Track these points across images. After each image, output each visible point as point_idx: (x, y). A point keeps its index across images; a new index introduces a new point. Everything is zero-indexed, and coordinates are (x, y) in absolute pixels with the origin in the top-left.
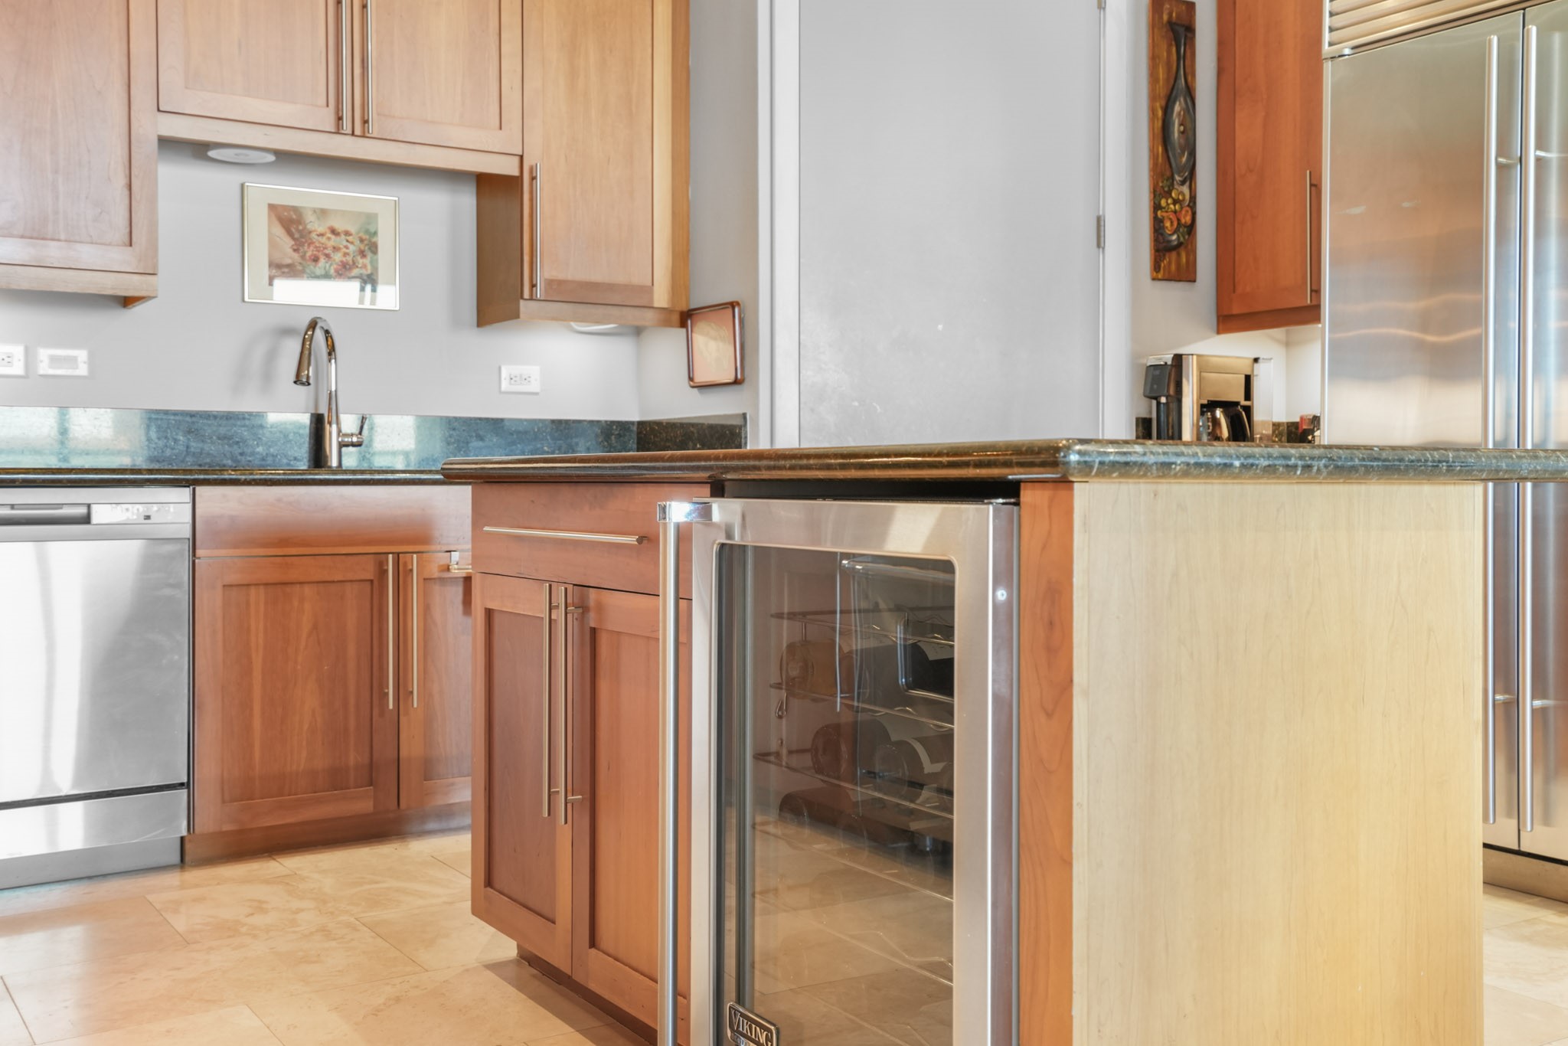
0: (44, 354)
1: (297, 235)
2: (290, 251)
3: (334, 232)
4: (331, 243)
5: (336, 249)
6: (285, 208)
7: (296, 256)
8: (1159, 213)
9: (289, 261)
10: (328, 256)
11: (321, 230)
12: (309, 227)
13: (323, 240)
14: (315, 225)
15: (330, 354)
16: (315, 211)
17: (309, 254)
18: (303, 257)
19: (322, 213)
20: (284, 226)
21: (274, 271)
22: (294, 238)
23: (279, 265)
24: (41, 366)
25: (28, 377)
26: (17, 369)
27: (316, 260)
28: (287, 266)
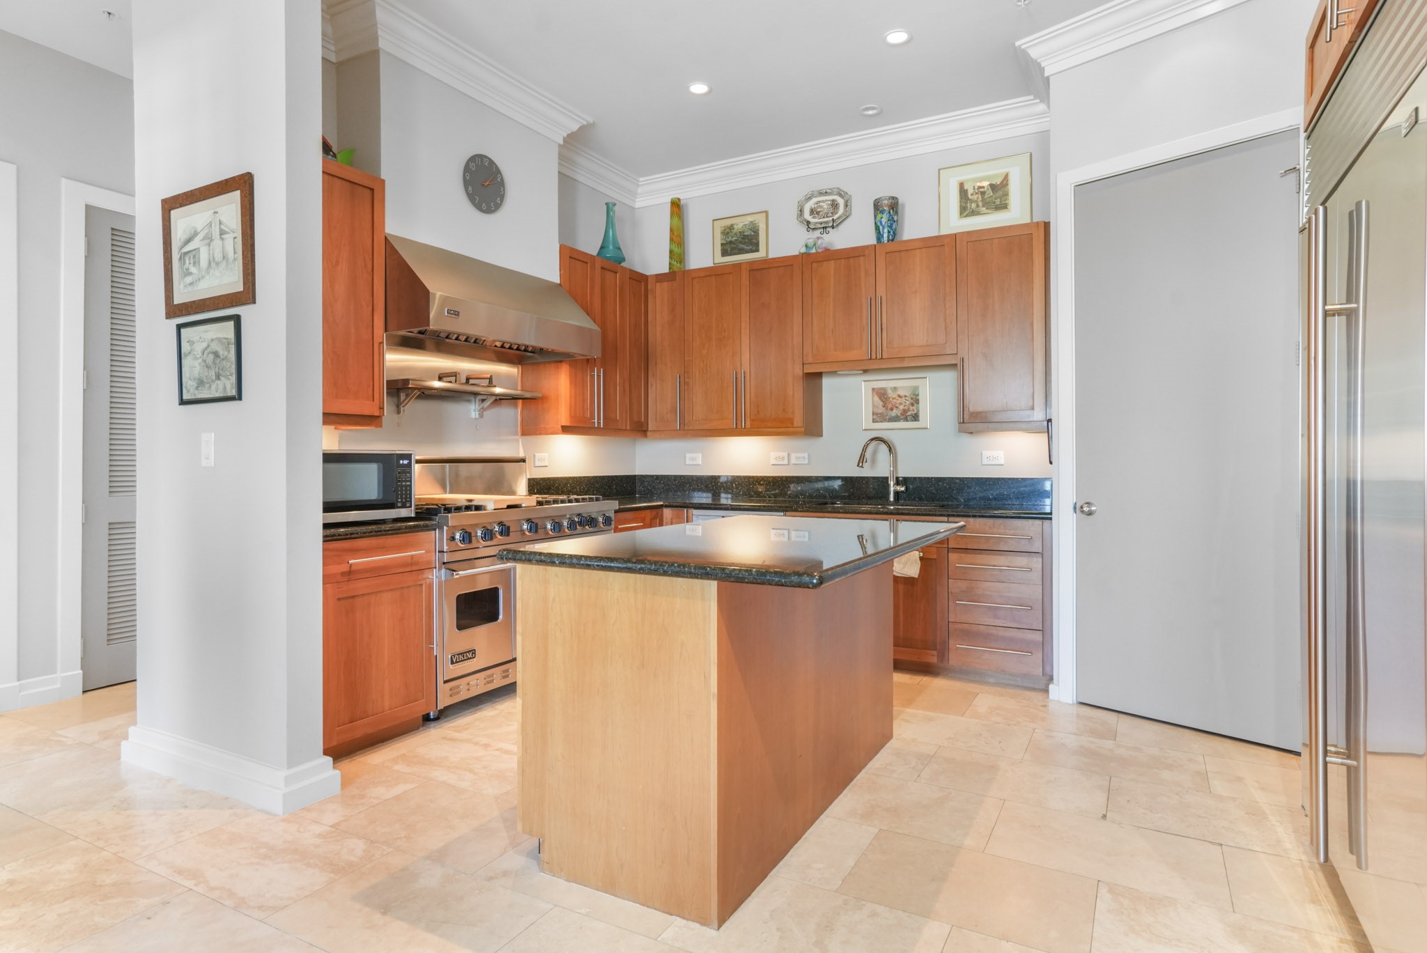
0: (793, 456)
2: (881, 407)
3: (899, 396)
4: (899, 402)
5: (901, 404)
6: (880, 388)
7: (883, 409)
9: (880, 411)
10: (897, 407)
11: (894, 396)
12: (890, 396)
13: (895, 400)
14: (891, 394)
15: (890, 451)
16: (891, 388)
17: (889, 407)
18: (886, 409)
19: (895, 389)
20: (878, 397)
21: (875, 417)
22: (883, 401)
23: (877, 414)
24: (793, 461)
25: (788, 465)
26: (786, 462)
27: (892, 409)
28: (880, 414)
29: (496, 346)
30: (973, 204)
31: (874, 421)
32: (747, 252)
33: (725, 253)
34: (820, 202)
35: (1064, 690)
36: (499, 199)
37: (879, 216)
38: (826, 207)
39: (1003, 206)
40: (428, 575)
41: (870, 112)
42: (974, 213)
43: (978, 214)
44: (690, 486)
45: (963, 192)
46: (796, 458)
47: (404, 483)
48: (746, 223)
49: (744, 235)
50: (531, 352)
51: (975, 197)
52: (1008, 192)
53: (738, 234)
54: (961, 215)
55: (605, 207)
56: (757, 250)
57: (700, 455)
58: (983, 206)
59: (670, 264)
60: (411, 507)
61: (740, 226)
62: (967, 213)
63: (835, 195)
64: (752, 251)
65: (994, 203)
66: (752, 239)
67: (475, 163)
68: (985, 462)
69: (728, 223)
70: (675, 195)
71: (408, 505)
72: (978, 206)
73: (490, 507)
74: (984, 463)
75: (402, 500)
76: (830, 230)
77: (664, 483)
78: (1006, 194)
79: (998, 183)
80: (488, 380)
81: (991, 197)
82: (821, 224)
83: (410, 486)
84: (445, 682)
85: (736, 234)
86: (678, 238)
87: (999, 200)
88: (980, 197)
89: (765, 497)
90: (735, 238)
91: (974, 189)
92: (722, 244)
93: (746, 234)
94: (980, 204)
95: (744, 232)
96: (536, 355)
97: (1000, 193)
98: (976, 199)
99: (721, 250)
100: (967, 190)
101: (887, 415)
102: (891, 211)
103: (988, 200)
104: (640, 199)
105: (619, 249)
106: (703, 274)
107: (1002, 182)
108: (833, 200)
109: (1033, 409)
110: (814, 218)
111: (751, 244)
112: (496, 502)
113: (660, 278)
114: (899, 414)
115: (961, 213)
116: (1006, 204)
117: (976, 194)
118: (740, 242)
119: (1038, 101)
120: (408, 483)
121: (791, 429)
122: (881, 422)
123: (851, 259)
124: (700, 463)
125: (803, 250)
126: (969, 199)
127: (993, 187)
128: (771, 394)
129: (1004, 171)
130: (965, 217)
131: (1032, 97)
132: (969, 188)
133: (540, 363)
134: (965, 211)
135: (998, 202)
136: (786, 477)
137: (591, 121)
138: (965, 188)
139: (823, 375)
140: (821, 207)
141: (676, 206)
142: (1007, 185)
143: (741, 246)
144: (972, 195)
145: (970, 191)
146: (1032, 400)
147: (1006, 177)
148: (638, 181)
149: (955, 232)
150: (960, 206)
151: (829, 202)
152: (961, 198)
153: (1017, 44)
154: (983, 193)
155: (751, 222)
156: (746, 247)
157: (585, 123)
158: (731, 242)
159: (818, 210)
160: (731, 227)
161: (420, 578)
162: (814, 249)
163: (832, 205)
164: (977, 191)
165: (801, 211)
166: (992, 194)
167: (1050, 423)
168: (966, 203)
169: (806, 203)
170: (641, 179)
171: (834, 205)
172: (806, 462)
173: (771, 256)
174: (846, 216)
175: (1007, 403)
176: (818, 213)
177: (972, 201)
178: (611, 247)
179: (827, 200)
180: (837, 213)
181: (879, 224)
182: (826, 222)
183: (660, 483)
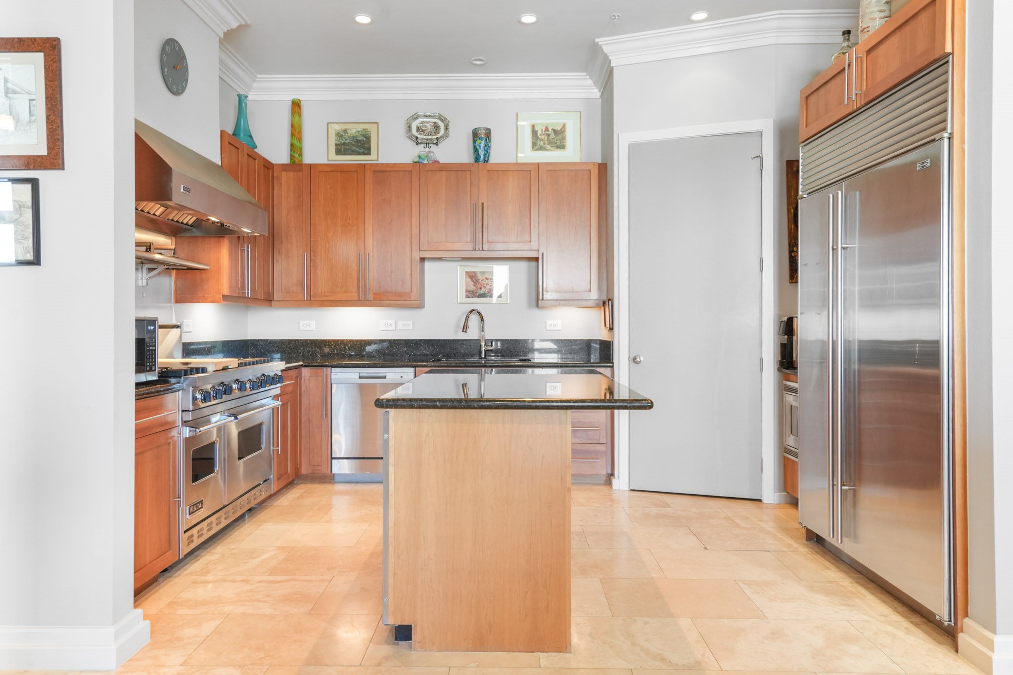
0: (400, 324)
1: (475, 281)
2: (472, 286)
3: (486, 279)
4: (486, 282)
5: (487, 284)
6: (471, 272)
7: (474, 288)
8: (793, 254)
9: (472, 290)
10: (485, 287)
11: (482, 278)
12: (479, 278)
13: (483, 282)
14: (480, 277)
15: (482, 320)
16: (480, 272)
17: (478, 287)
18: (477, 288)
19: (483, 273)
20: (470, 278)
21: (467, 293)
22: (474, 282)
23: (469, 292)
24: (400, 327)
25: (395, 330)
26: (393, 328)
27: (481, 288)
28: (472, 291)
29: (168, 219)
30: (541, 142)
31: (467, 297)
32: (359, 154)
33: (338, 152)
34: (424, 122)
35: (621, 483)
36: (184, 82)
37: (478, 142)
38: (429, 127)
39: (562, 147)
40: (174, 433)
41: (478, 63)
42: (541, 148)
43: (545, 149)
44: (304, 349)
45: (534, 132)
46: (402, 325)
47: (151, 348)
48: (359, 130)
49: (357, 140)
50: (190, 226)
51: (542, 137)
52: (565, 137)
53: (352, 138)
54: (533, 148)
55: (237, 97)
56: (369, 154)
57: (314, 322)
58: (549, 144)
59: (291, 155)
60: (155, 370)
61: (354, 131)
62: (537, 147)
63: (436, 118)
64: (364, 154)
65: (556, 143)
66: (364, 144)
67: (170, 47)
68: (549, 328)
69: (344, 127)
70: (296, 97)
71: (153, 369)
72: (544, 144)
73: (210, 369)
74: (547, 329)
75: (150, 364)
76: (432, 145)
77: (278, 347)
78: (564, 138)
79: (559, 129)
80: (173, 251)
81: (554, 138)
82: (427, 140)
83: (155, 350)
84: (185, 532)
85: (349, 137)
86: (296, 133)
87: (559, 142)
88: (546, 137)
89: (376, 357)
90: (348, 141)
91: (542, 131)
92: (336, 145)
93: (359, 139)
94: (546, 142)
95: (356, 137)
96: (194, 230)
97: (560, 137)
98: (543, 138)
99: (336, 149)
100: (537, 131)
101: (477, 292)
102: (488, 139)
103: (552, 140)
104: (252, 93)
105: (251, 137)
106: (329, 169)
107: (561, 129)
108: (435, 123)
109: (590, 291)
110: (420, 134)
111: (364, 148)
112: (216, 364)
113: (284, 167)
114: (486, 292)
115: (533, 147)
116: (564, 145)
117: (544, 135)
118: (353, 145)
119: (588, 77)
120: (154, 348)
121: (408, 302)
122: (473, 297)
123: (460, 172)
124: (314, 329)
125: (417, 160)
126: (538, 138)
127: (555, 131)
128: (392, 272)
129: (563, 121)
130: (536, 150)
131: (585, 74)
132: (539, 129)
133: (197, 237)
134: (536, 145)
135: (558, 143)
136: (394, 340)
137: (249, 22)
138: (536, 129)
139: (426, 260)
140: (426, 127)
141: (296, 106)
142: (565, 132)
143: (354, 148)
144: (540, 135)
145: (539, 132)
146: (589, 285)
147: (564, 126)
148: (257, 78)
149: (538, 162)
150: (532, 142)
151: (432, 124)
152: (533, 136)
153: (597, 40)
154: (548, 135)
155: (364, 130)
156: (358, 150)
157: (243, 23)
158: (344, 144)
159: (424, 129)
160: (345, 131)
161: (170, 436)
162: (426, 160)
163: (435, 126)
164: (544, 133)
165: (409, 127)
166: (554, 137)
167: (610, 302)
168: (536, 140)
169: (413, 122)
170: (259, 76)
171: (436, 127)
172: (411, 328)
173: (381, 161)
174: (446, 135)
175: (572, 287)
176: (423, 131)
177: (540, 140)
178: (242, 135)
179: (430, 122)
180: (438, 133)
181: (478, 148)
182: (431, 140)
183: (274, 346)
